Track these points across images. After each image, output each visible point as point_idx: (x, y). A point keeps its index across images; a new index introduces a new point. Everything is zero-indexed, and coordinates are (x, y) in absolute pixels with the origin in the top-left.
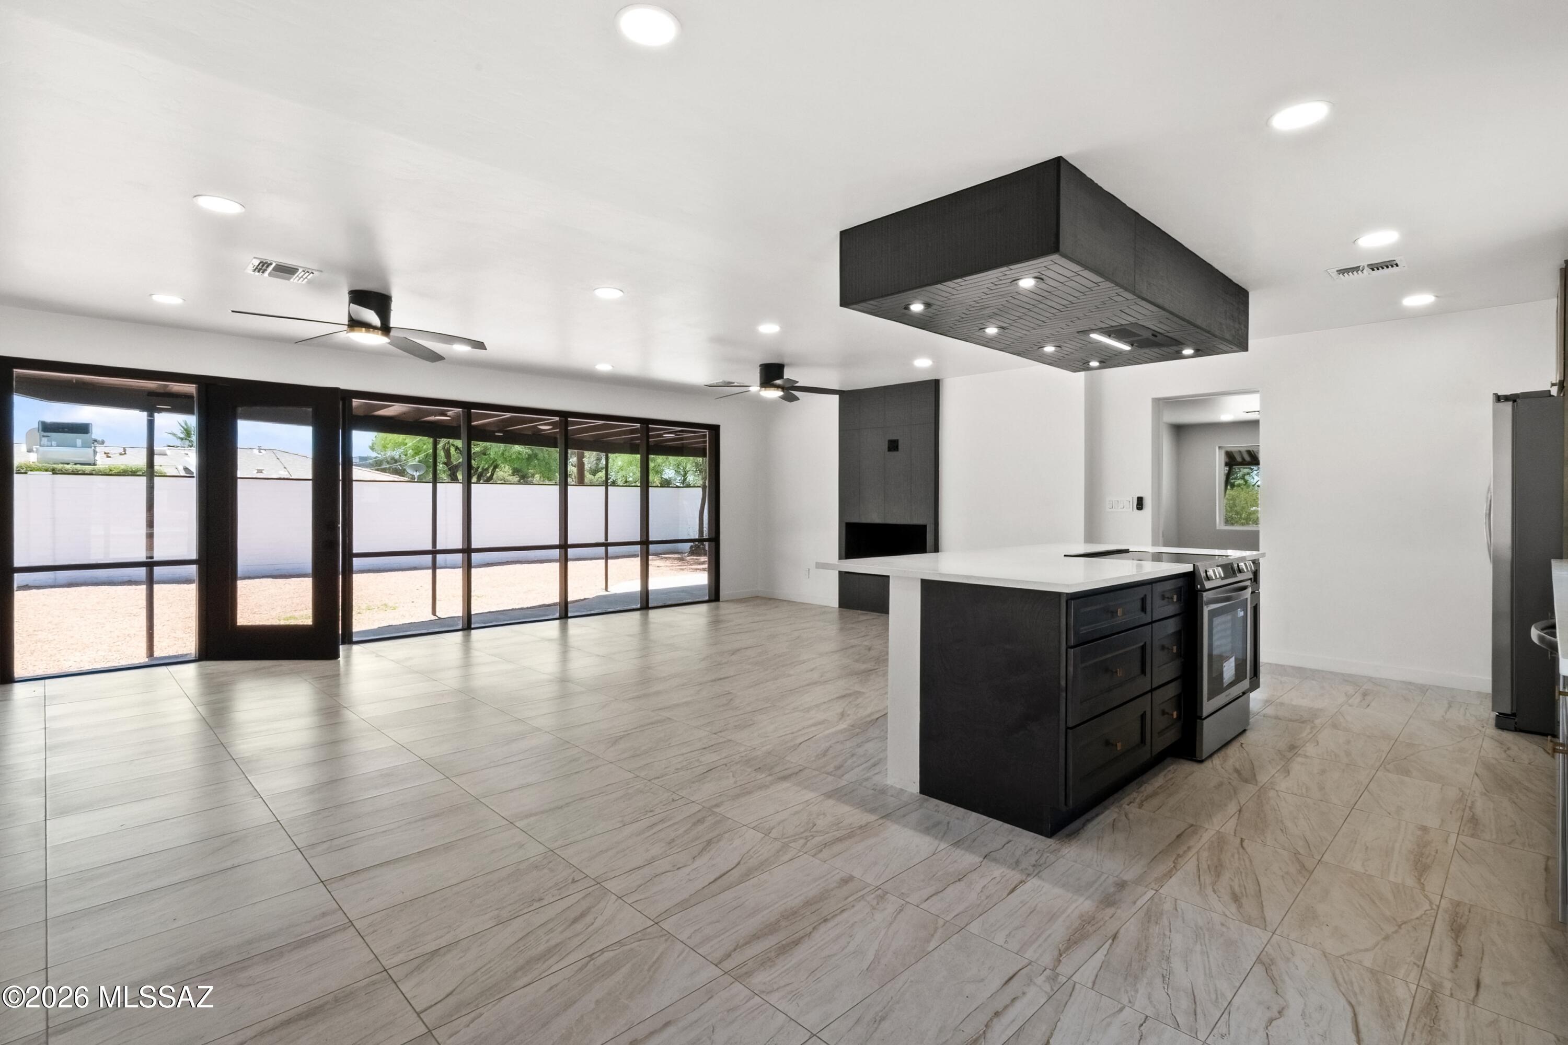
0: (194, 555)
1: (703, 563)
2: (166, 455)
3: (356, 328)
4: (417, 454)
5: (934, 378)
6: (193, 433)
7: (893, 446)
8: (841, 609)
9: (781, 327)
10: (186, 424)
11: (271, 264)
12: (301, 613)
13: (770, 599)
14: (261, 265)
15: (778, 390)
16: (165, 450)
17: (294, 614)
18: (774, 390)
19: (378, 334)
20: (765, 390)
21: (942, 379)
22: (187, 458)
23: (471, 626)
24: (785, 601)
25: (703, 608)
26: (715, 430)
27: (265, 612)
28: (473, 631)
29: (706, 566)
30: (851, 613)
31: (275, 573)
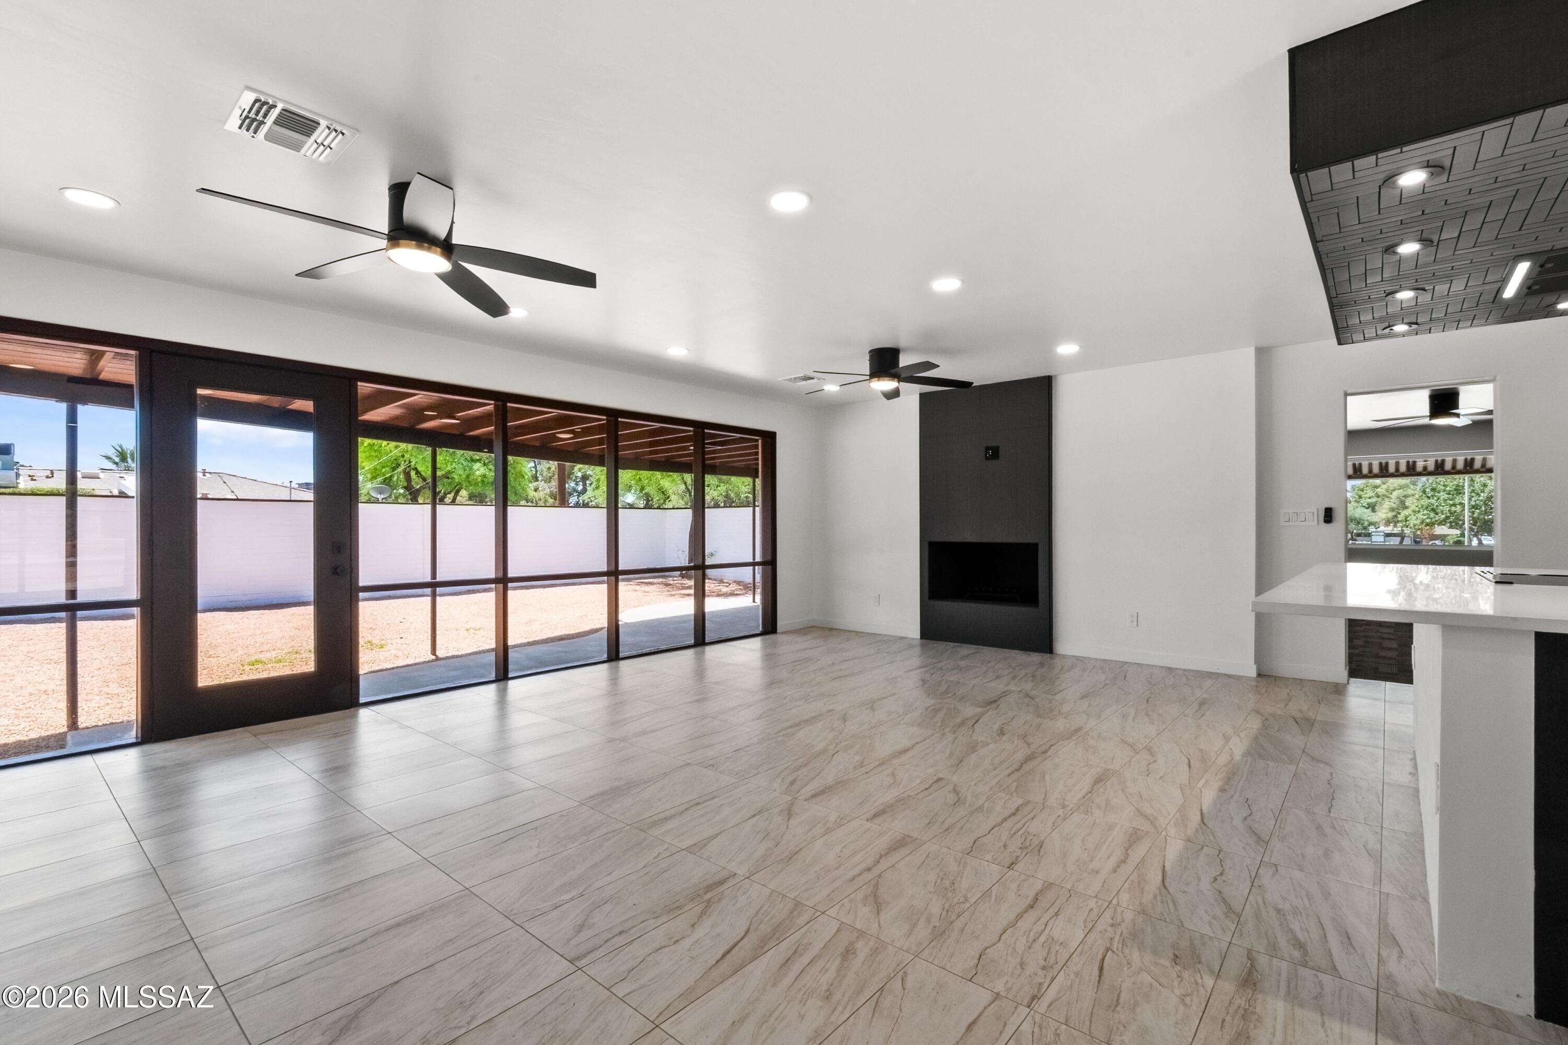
0: (133, 593)
1: (689, 588)
2: (99, 478)
3: (401, 242)
4: (374, 478)
5: (1047, 375)
6: (129, 456)
7: (993, 453)
8: (924, 641)
9: (963, 281)
10: (121, 447)
11: (275, 106)
12: (269, 655)
13: (831, 629)
14: (257, 105)
15: (893, 380)
16: (99, 473)
17: (260, 656)
18: (889, 380)
19: (435, 253)
20: (879, 380)
21: (1055, 376)
22: (122, 481)
23: (508, 675)
24: (850, 631)
25: (756, 643)
26: (769, 438)
27: (224, 655)
28: (511, 683)
29: (692, 591)
30: (941, 646)
31: (229, 605)
